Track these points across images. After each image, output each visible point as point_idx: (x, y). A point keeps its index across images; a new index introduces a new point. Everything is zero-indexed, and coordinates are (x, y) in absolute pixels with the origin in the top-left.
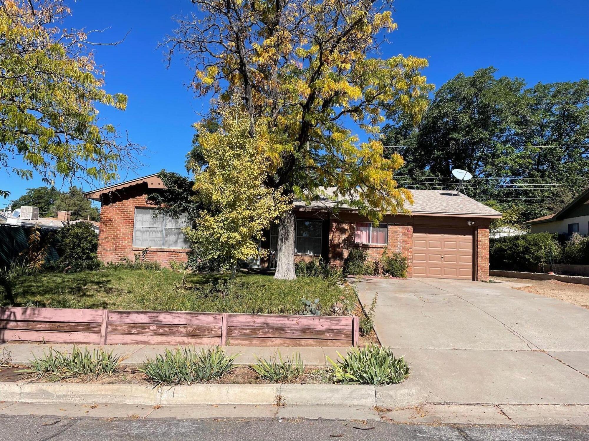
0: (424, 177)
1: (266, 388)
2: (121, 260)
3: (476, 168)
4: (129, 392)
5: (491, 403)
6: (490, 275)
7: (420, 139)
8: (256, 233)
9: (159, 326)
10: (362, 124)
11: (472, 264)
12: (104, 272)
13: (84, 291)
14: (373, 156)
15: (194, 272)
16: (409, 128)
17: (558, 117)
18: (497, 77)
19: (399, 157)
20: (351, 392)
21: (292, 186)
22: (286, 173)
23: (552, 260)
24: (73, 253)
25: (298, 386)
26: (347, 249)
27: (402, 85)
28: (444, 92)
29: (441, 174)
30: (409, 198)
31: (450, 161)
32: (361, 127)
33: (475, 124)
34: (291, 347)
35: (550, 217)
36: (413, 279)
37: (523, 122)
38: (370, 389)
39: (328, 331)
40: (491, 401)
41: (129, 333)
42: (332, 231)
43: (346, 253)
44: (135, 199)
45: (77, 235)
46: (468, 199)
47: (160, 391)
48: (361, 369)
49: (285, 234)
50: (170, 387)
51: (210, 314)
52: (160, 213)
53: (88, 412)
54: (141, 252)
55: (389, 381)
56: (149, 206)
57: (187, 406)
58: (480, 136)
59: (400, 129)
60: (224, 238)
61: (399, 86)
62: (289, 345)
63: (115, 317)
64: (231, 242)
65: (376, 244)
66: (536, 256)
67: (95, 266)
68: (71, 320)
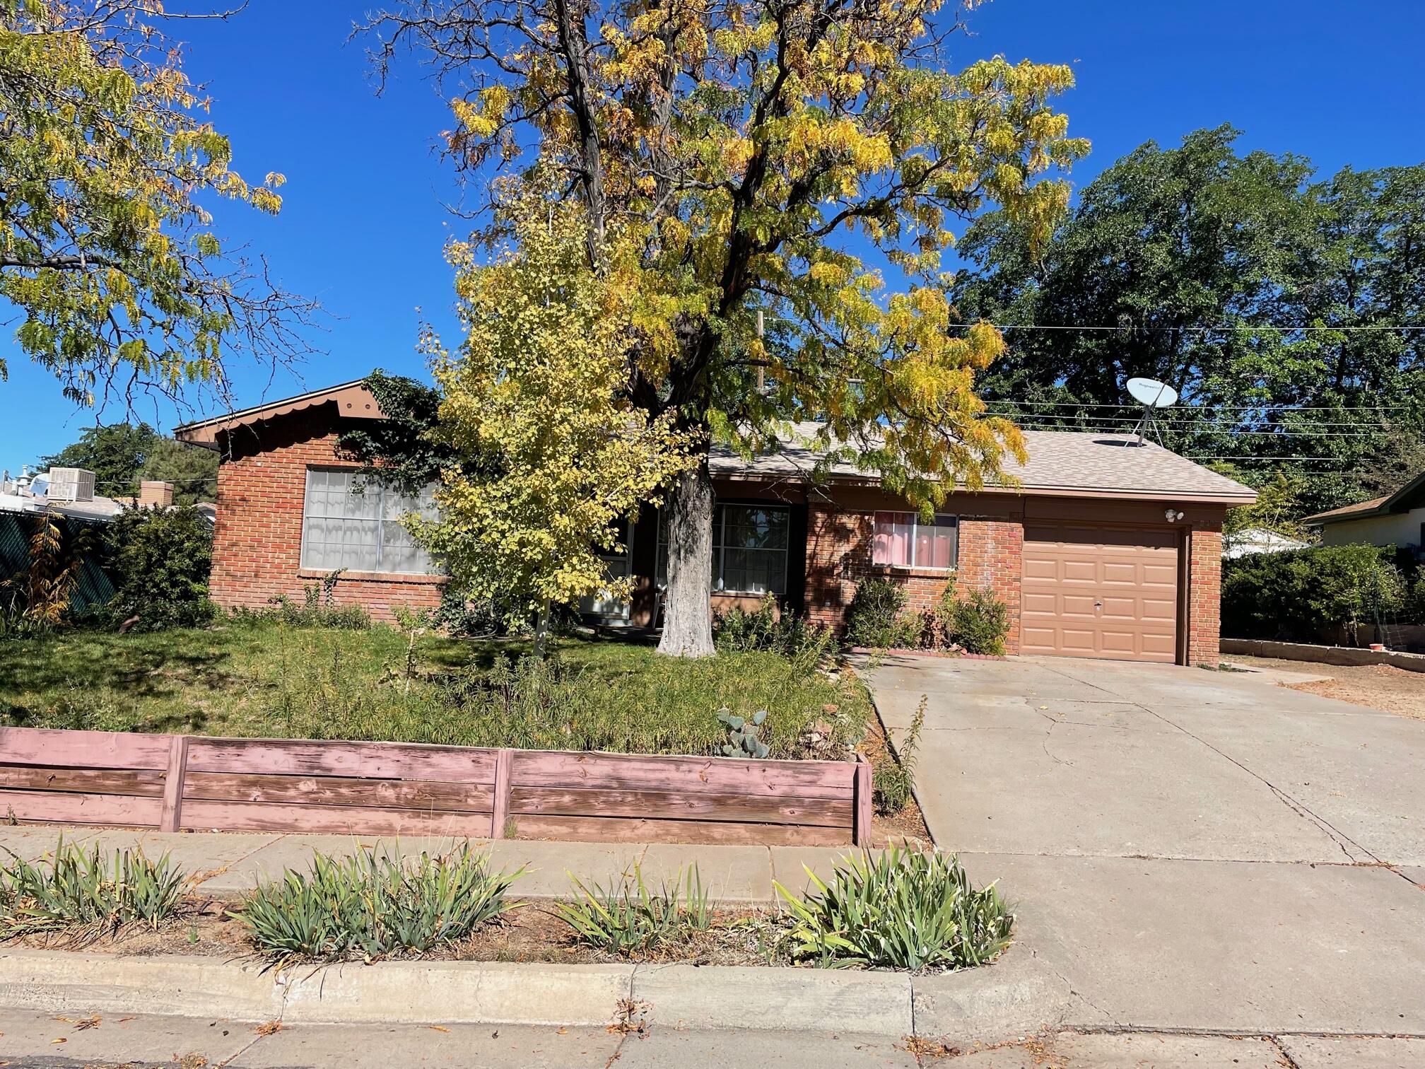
0: (1051, 404)
1: (590, 976)
2: (270, 601)
3: (1182, 380)
4: (193, 980)
5: (1253, 1029)
6: (1221, 652)
7: (1043, 307)
8: (600, 533)
9: (323, 783)
10: (894, 251)
11: (1174, 621)
12: (221, 632)
13: (151, 682)
14: (920, 329)
15: (454, 635)
16: (1015, 279)
17: (1393, 256)
18: (1240, 150)
19: (991, 332)
20: (841, 993)
21: (707, 407)
22: (691, 374)
23: (1381, 614)
24: (145, 582)
25: (684, 971)
26: (852, 579)
27: (1004, 136)
28: (1104, 190)
29: (1095, 397)
30: (1015, 445)
31: (1117, 363)
32: (890, 259)
33: (1183, 269)
34: (683, 846)
35: (1375, 503)
36: (1021, 658)
37: (1303, 268)
38: (895, 983)
39: (786, 800)
40: (1253, 1024)
41: (243, 800)
42: (814, 533)
43: (849, 591)
44: (307, 447)
45: (158, 537)
46: (1166, 456)
47: (281, 979)
48: (872, 920)
49: (688, 537)
50: (311, 968)
51: (462, 750)
52: (371, 483)
53: (64, 1040)
54: (322, 582)
55: (953, 959)
56: (342, 463)
57: (358, 1028)
58: (1194, 302)
59: (992, 282)
60: (510, 544)
61: (993, 139)
62: (678, 839)
63: (203, 756)
64: (530, 554)
65: (928, 569)
66: (1337, 604)
67: (197, 617)
68: (85, 763)
